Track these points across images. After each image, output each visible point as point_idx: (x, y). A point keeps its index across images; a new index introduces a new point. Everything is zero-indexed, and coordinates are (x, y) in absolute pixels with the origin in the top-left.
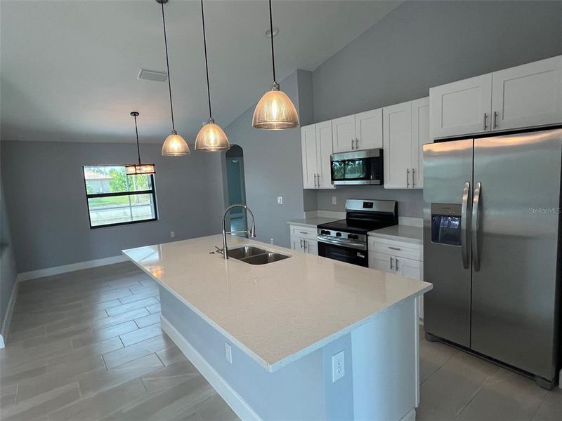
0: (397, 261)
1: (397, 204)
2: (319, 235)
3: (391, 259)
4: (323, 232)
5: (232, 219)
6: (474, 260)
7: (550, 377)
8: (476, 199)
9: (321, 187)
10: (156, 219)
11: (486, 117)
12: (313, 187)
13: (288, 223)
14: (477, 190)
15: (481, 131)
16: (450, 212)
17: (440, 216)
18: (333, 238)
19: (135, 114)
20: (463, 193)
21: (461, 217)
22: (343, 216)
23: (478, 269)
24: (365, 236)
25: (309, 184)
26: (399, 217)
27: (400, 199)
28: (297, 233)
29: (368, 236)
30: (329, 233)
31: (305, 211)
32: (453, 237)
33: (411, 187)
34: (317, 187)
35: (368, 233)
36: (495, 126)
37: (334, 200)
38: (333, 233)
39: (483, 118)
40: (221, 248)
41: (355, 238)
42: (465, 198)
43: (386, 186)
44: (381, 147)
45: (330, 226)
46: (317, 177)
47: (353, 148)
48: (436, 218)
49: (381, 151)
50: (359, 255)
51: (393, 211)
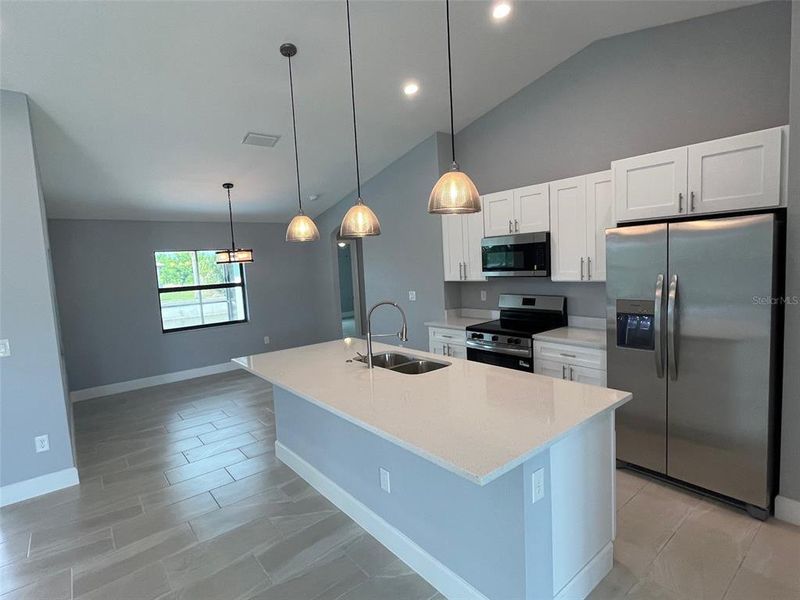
0: (572, 370)
1: (566, 300)
2: (468, 339)
3: (564, 368)
4: (474, 336)
5: (344, 319)
6: (669, 367)
7: (764, 504)
8: (672, 294)
9: (469, 279)
10: (246, 320)
11: (681, 198)
12: (458, 279)
13: (426, 324)
14: (673, 284)
15: (675, 213)
16: (639, 310)
17: (626, 316)
18: (487, 343)
19: (228, 186)
20: (656, 288)
21: (653, 316)
22: (496, 315)
23: (675, 378)
24: (529, 340)
25: (452, 275)
26: (569, 317)
27: (570, 294)
28: (439, 337)
29: (533, 340)
30: (481, 337)
31: (446, 309)
32: (644, 340)
33: (585, 279)
34: (463, 279)
35: (534, 336)
36: (693, 208)
37: (484, 296)
38: (488, 337)
39: (678, 198)
40: (364, 354)
41: (517, 342)
42: (659, 293)
43: (554, 278)
44: (547, 230)
45: (482, 327)
46: (464, 267)
47: (511, 231)
48: (622, 318)
49: (548, 235)
50: (521, 363)
51: (561, 309)
